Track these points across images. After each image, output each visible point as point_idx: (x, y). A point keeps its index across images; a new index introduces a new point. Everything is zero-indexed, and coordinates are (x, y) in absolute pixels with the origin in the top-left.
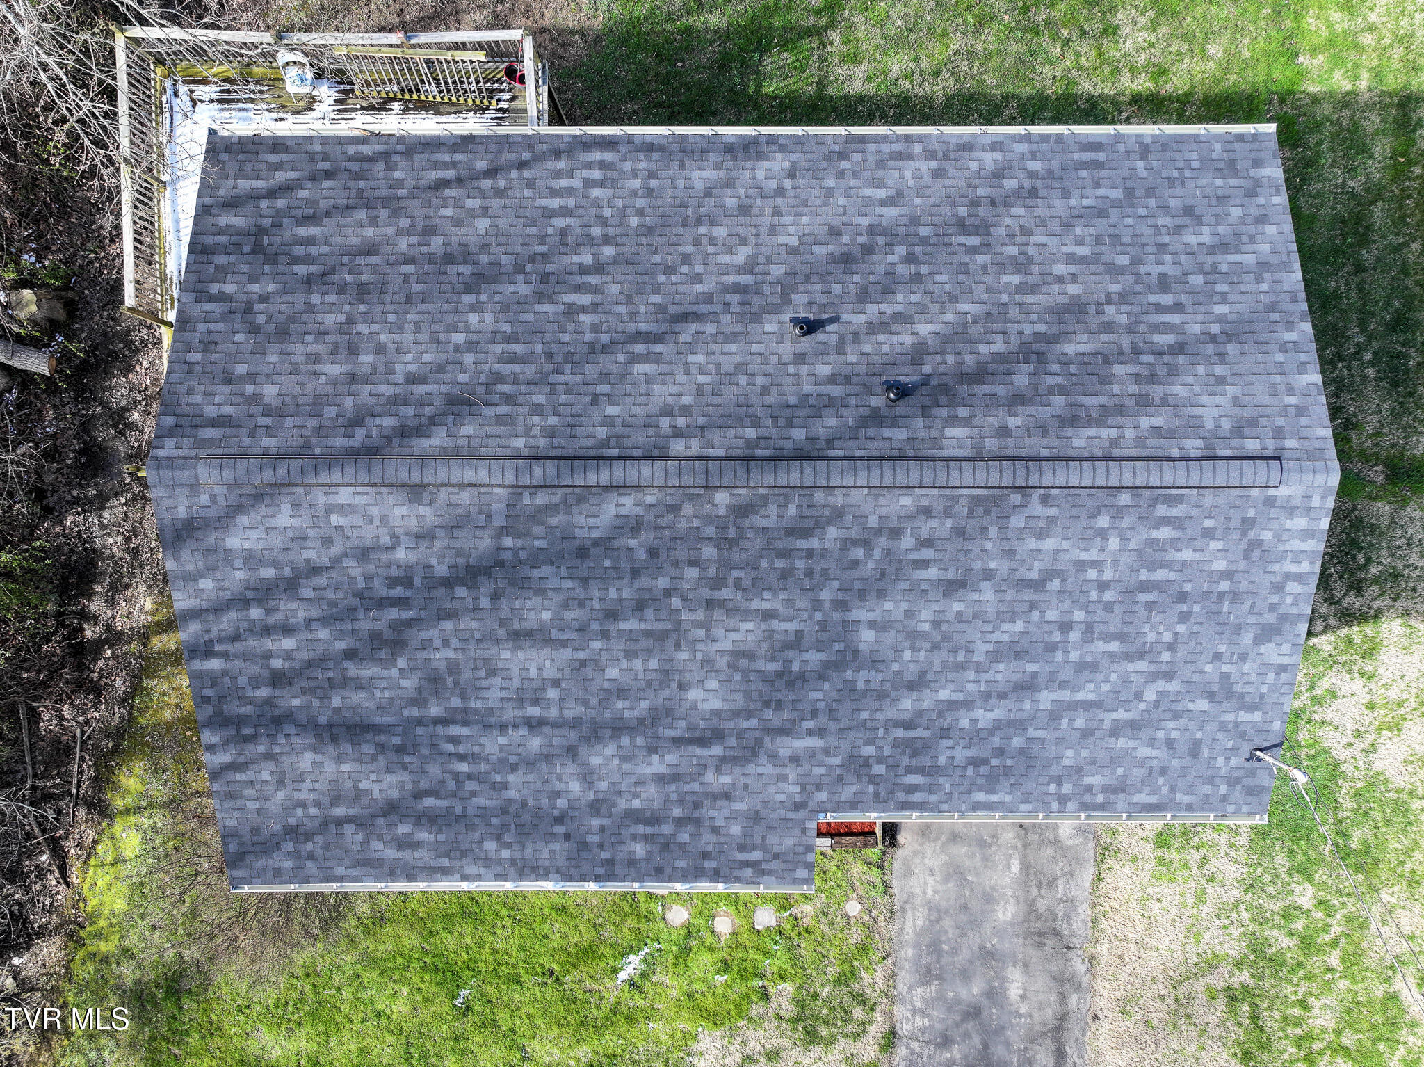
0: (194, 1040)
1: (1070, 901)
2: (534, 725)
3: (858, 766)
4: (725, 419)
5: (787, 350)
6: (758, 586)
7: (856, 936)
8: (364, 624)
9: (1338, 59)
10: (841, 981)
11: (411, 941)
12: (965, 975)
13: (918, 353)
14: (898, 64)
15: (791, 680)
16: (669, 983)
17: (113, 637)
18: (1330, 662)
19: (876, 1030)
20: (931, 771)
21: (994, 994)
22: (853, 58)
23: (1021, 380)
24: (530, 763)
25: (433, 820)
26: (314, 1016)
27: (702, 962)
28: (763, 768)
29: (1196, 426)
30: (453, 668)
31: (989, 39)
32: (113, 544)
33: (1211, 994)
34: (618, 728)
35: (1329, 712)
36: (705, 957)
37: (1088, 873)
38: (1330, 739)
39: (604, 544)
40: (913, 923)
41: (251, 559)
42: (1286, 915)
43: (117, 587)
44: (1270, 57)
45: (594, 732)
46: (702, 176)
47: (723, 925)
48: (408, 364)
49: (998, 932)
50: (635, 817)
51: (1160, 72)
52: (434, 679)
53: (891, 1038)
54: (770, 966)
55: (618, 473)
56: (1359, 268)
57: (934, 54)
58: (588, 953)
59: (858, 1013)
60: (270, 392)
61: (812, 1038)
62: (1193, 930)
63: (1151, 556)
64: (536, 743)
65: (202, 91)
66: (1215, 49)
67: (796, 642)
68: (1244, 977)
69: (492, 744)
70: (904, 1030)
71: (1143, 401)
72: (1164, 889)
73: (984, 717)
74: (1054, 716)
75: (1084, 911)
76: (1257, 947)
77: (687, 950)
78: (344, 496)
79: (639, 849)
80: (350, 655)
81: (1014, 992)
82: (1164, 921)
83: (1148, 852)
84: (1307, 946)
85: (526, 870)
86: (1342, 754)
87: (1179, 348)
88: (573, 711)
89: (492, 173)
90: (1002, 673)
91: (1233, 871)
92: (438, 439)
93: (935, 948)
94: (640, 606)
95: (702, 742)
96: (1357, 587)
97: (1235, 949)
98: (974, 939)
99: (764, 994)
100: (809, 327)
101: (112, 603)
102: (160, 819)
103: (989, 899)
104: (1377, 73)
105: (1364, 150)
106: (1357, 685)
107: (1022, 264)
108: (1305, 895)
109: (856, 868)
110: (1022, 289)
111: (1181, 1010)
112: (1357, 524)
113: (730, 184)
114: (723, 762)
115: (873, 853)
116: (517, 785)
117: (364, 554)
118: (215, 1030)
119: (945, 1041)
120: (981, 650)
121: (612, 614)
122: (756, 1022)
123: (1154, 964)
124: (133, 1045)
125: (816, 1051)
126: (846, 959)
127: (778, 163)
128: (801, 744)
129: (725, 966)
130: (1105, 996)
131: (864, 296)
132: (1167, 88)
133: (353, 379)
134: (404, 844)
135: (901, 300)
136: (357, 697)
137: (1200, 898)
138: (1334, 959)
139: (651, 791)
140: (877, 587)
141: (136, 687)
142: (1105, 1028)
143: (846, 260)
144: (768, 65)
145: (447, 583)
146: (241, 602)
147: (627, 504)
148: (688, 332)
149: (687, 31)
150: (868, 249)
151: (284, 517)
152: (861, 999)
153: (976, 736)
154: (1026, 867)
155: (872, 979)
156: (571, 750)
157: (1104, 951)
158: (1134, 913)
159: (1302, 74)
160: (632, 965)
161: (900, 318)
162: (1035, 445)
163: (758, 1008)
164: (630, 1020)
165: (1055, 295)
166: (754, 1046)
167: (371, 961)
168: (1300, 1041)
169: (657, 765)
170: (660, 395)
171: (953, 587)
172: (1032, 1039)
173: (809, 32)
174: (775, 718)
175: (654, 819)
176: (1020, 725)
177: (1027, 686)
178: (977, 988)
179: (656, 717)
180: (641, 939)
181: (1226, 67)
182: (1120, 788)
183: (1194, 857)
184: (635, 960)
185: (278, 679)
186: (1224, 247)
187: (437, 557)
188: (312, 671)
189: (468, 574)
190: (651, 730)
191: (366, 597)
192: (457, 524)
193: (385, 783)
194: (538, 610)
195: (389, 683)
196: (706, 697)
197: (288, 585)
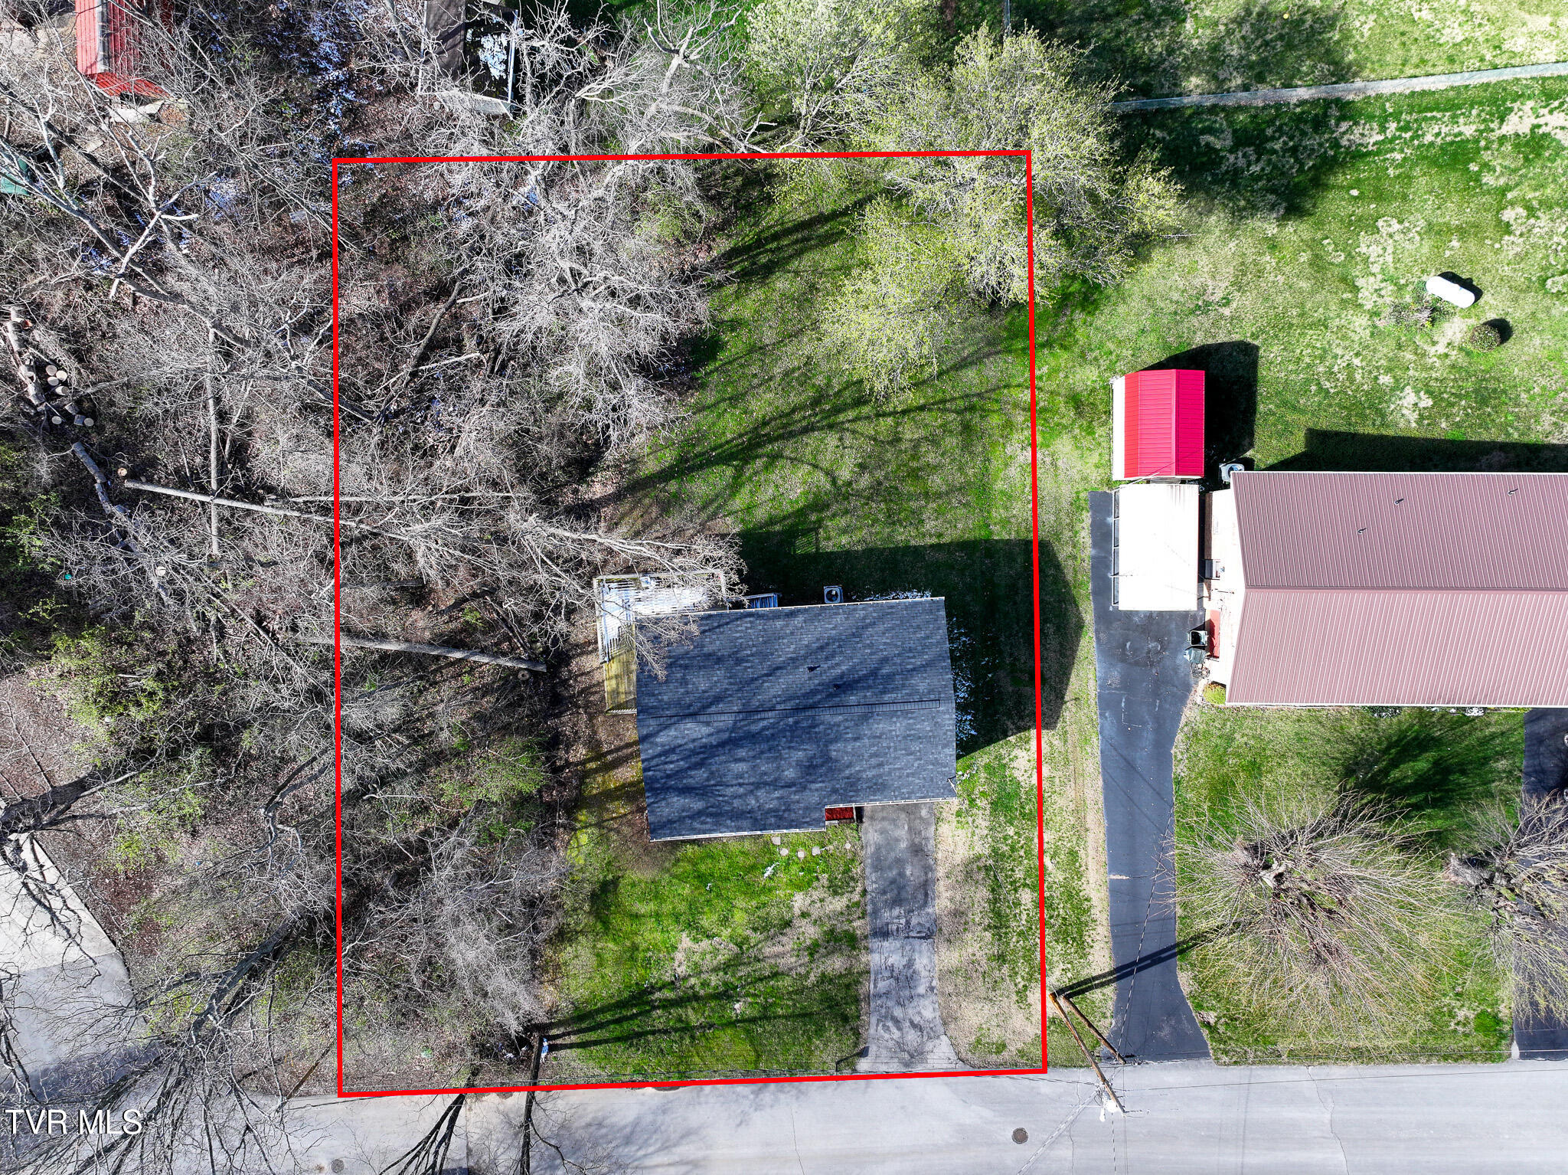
0: (613, 908)
1: (927, 839)
2: (740, 785)
3: (835, 791)
4: (790, 698)
5: (806, 677)
6: (803, 742)
7: (849, 856)
8: (693, 760)
9: (1003, 527)
10: (845, 872)
11: (689, 867)
12: (890, 868)
13: (842, 675)
14: (844, 540)
15: (815, 767)
16: (784, 877)
17: (568, 764)
18: (1015, 746)
19: (859, 889)
20: (857, 791)
21: (902, 874)
22: (829, 539)
23: (870, 682)
24: (740, 796)
25: (711, 815)
26: (656, 897)
27: (794, 869)
28: (807, 793)
29: (917, 691)
30: (718, 770)
31: (877, 528)
32: (567, 730)
33: (979, 869)
34: (766, 784)
35: (1014, 764)
36: (795, 867)
37: (933, 828)
38: (1016, 774)
39: (759, 733)
40: (870, 850)
41: (663, 745)
42: (1005, 838)
43: (568, 747)
44: (980, 527)
45: (758, 786)
46: (779, 623)
47: (801, 855)
48: (702, 687)
49: (901, 851)
50: (770, 810)
51: (940, 535)
52: (712, 773)
53: (864, 892)
54: (819, 868)
55: (763, 715)
56: (1015, 603)
57: (858, 535)
58: (753, 868)
59: (852, 884)
60: (666, 698)
61: (835, 893)
62: (971, 847)
63: (909, 727)
64: (741, 790)
65: (612, 585)
66: (960, 526)
67: (814, 757)
68: (990, 862)
69: (730, 791)
70: (869, 889)
71: (903, 686)
72: (960, 831)
73: (870, 774)
74: (890, 773)
75: (932, 842)
76: (995, 851)
77: (788, 864)
78: (689, 725)
79: (773, 820)
80: (689, 768)
81: (908, 873)
82: (960, 844)
83: (954, 819)
84: (1013, 849)
85: (739, 829)
86: (1021, 779)
87: (913, 670)
88: (752, 780)
89: (719, 627)
90: (873, 761)
91: (984, 824)
92: (713, 709)
93: (878, 859)
94: (770, 750)
95: (789, 786)
96: (1021, 718)
97: (987, 852)
98: (893, 855)
99: (817, 879)
100: (811, 669)
101: (567, 752)
102: (596, 831)
103: (897, 840)
104: (1017, 532)
105: (1014, 560)
106: (1024, 753)
107: (871, 646)
108: (1011, 831)
109: (848, 831)
110: (872, 654)
111: (969, 875)
112: (1020, 696)
113: (787, 625)
114: (795, 793)
115: (854, 825)
116: (736, 803)
117: (694, 740)
118: (618, 905)
119: (884, 892)
120: (866, 756)
121: (762, 752)
122: (815, 889)
123: (958, 859)
124: (590, 913)
125: (837, 898)
126: (846, 864)
127: (801, 618)
128: (818, 785)
129: (803, 869)
130: (941, 872)
131: (827, 658)
132: (943, 541)
133: (688, 693)
134: (703, 823)
135: (837, 659)
136: (690, 780)
137: (973, 834)
138: (1022, 853)
139: (775, 802)
140: (836, 740)
141: (582, 782)
142: (941, 883)
143: (821, 648)
144: (798, 543)
145: (717, 746)
146: (659, 755)
147: (765, 723)
148: (778, 673)
149: (768, 532)
150: (828, 644)
151: (672, 733)
152: (852, 879)
153: (868, 780)
154: (910, 828)
155: (856, 870)
156: (752, 792)
157: (940, 856)
158: (950, 840)
159: (991, 533)
160: (769, 871)
161: (837, 664)
162: (874, 700)
163: (815, 884)
164: (770, 890)
165: (880, 655)
166: (815, 897)
167: (675, 876)
168: (1011, 884)
169: (777, 794)
170: (772, 692)
171: (856, 739)
172: (916, 889)
173: (812, 530)
174: (811, 778)
175: (776, 810)
176: (880, 776)
177: (881, 765)
178: (895, 872)
179: (776, 780)
180: (771, 862)
181: (964, 531)
182: (913, 792)
183: (970, 819)
184: (770, 869)
185: (668, 777)
186: (928, 637)
187: (714, 740)
188: (678, 774)
189: (722, 744)
190: (775, 784)
191: (694, 752)
192: (719, 731)
193: (698, 805)
194: (742, 753)
195: (700, 775)
196: (790, 774)
197: (672, 750)
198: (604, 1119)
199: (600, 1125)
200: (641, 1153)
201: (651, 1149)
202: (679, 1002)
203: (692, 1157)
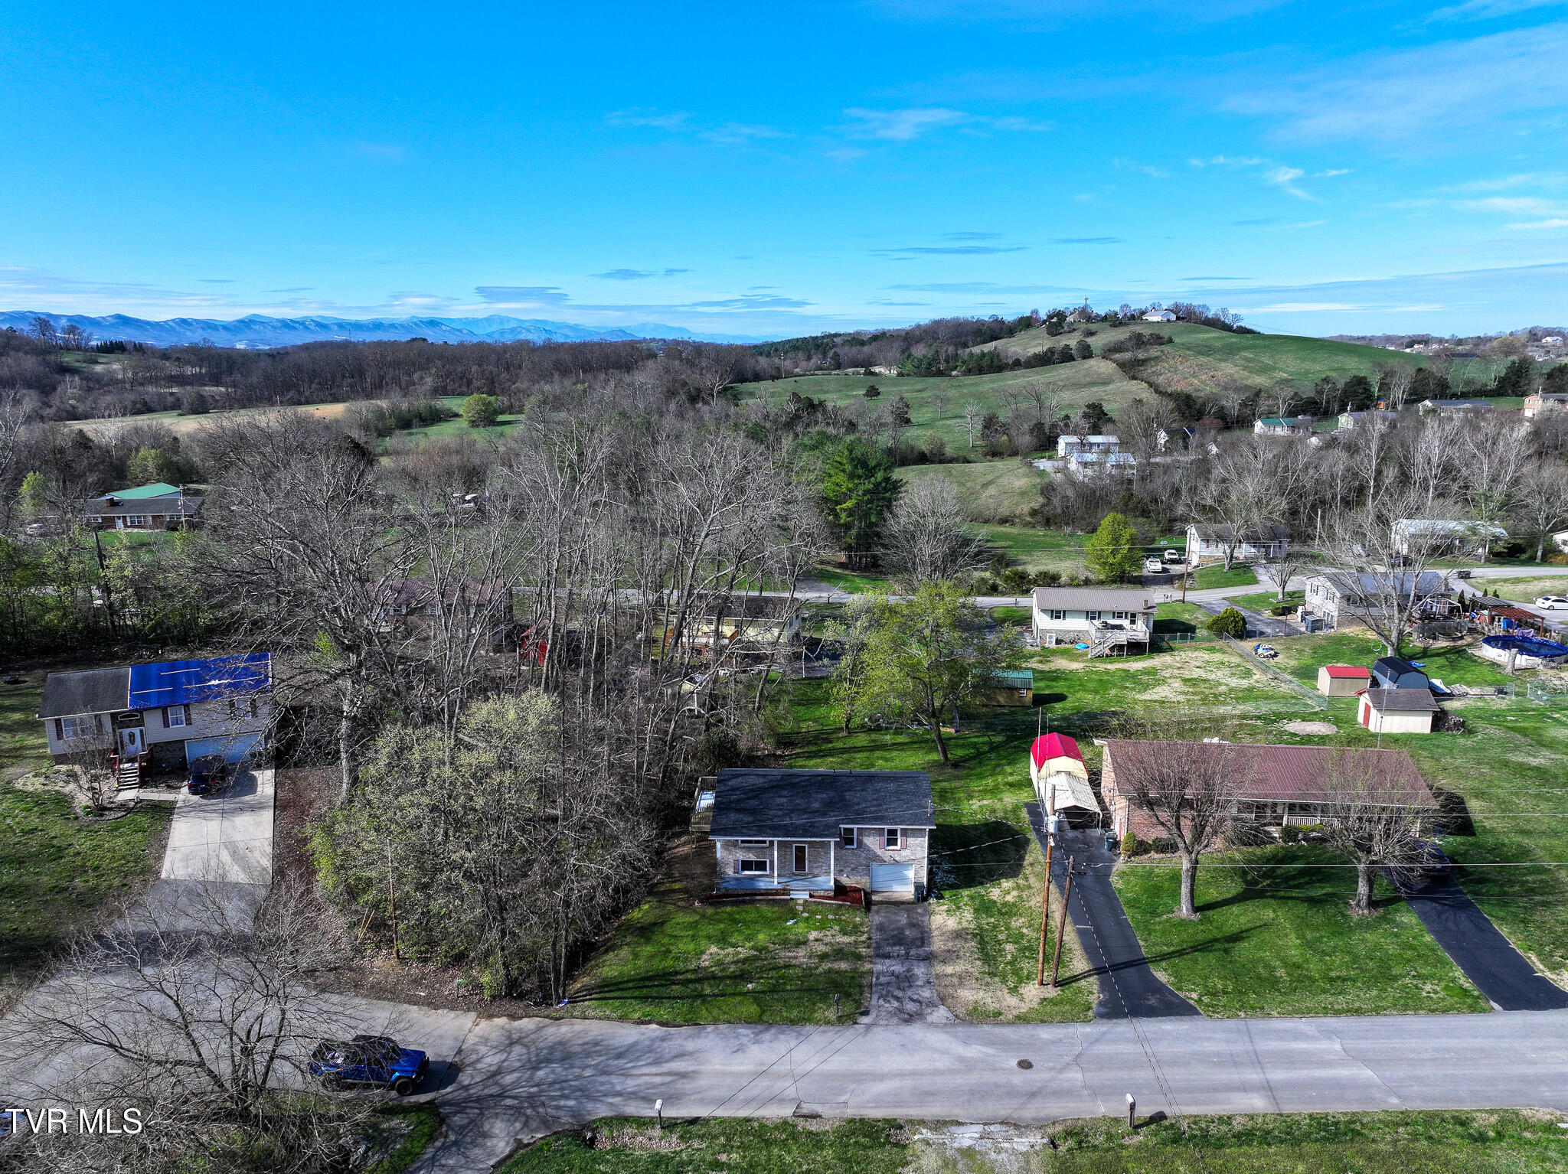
1: (922, 921)
2: (780, 810)
7: (858, 923)
10: (854, 928)
11: (726, 916)
12: (892, 931)
15: (834, 803)
19: (865, 936)
21: (902, 934)
24: (779, 817)
30: (766, 801)
33: (967, 934)
34: (798, 810)
37: (927, 917)
40: (876, 923)
42: (988, 923)
45: (792, 811)
47: (818, 917)
49: (901, 925)
52: (762, 802)
53: (870, 938)
58: (779, 919)
59: (860, 933)
61: (845, 934)
62: (959, 924)
64: (781, 813)
68: (977, 932)
69: (772, 813)
70: (874, 938)
72: (950, 918)
75: (927, 922)
76: (980, 928)
80: (747, 799)
81: (907, 933)
82: (950, 923)
83: (944, 913)
84: (995, 927)
88: (789, 808)
91: (970, 916)
93: (882, 927)
95: (814, 813)
97: (973, 928)
98: (894, 926)
99: (831, 927)
103: (898, 921)
108: (992, 920)
111: (959, 936)
114: (818, 816)
116: (776, 821)
119: (887, 940)
121: (798, 793)
122: (829, 931)
123: (949, 929)
125: (847, 937)
126: (855, 925)
130: (935, 933)
134: (750, 830)
137: (961, 919)
138: (1003, 928)
139: (803, 822)
142: (936, 938)
152: (860, 931)
154: (908, 916)
155: (863, 929)
156: (788, 814)
157: (933, 927)
158: (942, 921)
163: (829, 929)
166: (827, 934)
168: (996, 942)
169: (805, 817)
171: (863, 790)
172: (914, 940)
174: (830, 810)
177: (879, 805)
178: (895, 932)
179: (806, 809)
180: (794, 918)
183: (958, 914)
184: (792, 921)
185: (731, 802)
187: (766, 785)
188: (738, 801)
189: (773, 787)
190: (804, 811)
191: (752, 791)
192: (770, 781)
193: (748, 819)
194: (785, 793)
195: (753, 803)
196: (816, 805)
197: (738, 789)
198: (602, 1041)
199: (596, 1044)
200: (629, 1065)
201: (640, 1063)
202: (699, 981)
203: (682, 1070)
